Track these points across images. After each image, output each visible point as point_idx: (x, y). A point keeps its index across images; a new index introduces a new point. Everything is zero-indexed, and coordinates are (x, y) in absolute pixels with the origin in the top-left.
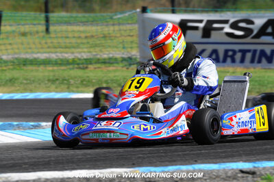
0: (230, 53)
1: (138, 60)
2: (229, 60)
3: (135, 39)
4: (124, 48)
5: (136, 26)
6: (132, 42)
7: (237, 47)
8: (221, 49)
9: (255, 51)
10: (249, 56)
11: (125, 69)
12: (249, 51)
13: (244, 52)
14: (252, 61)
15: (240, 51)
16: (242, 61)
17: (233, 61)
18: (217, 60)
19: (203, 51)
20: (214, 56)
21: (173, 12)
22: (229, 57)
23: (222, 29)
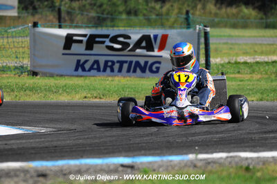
0: (110, 64)
1: (29, 68)
2: (108, 69)
3: (27, 50)
4: (17, 57)
5: (28, 39)
6: (24, 53)
7: (115, 59)
8: (102, 60)
9: (131, 62)
10: (125, 66)
11: (17, 76)
12: (126, 62)
13: (121, 63)
14: (128, 71)
15: (118, 62)
16: (120, 70)
17: (112, 70)
18: (98, 69)
19: (86, 61)
20: (95, 67)
21: (60, 27)
22: (108, 67)
23: (103, 42)
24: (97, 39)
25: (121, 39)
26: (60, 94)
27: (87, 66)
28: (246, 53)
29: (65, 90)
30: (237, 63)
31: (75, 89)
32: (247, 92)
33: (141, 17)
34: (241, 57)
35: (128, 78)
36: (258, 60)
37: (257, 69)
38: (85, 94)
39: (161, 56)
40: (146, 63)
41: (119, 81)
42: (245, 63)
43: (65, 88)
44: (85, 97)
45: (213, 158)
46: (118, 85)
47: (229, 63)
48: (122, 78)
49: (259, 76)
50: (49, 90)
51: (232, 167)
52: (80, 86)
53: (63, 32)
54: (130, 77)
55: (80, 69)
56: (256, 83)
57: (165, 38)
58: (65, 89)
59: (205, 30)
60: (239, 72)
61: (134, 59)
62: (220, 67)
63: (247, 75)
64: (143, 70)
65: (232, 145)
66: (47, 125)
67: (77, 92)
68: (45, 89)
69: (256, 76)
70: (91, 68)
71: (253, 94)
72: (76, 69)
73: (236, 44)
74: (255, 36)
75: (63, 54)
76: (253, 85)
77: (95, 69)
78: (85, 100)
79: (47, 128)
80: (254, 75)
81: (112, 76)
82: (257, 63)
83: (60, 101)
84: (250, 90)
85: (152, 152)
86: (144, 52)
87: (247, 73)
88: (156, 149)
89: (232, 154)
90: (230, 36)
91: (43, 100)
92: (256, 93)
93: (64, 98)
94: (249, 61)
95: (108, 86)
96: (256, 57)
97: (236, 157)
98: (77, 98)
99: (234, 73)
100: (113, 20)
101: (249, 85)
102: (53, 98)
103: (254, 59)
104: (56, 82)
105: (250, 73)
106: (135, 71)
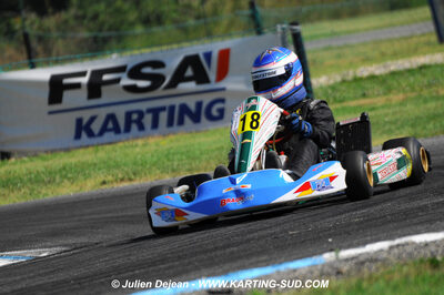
0: (135, 117)
2: (134, 127)
7: (143, 106)
8: (120, 112)
9: (172, 108)
10: (163, 116)
12: (163, 109)
13: (155, 112)
14: (170, 123)
15: (149, 111)
16: (155, 125)
17: (141, 128)
18: (117, 130)
19: (93, 119)
20: (110, 125)
21: (33, 66)
22: (134, 123)
23: (118, 81)
24: (106, 77)
25: (147, 70)
26: (59, 184)
27: (96, 127)
28: (367, 60)
29: (65, 177)
30: (357, 80)
31: (83, 171)
32: (387, 127)
33: (169, 27)
34: (361, 68)
35: (172, 137)
36: (393, 68)
37: (395, 84)
38: (101, 178)
39: (223, 89)
40: (199, 105)
41: (157, 145)
42: (372, 78)
43: (64, 173)
44: (104, 183)
45: (368, 253)
46: (156, 151)
47: (344, 81)
48: (161, 139)
49: (401, 96)
50: (37, 180)
51: (405, 264)
52: (90, 165)
53: (43, 74)
54: (174, 133)
55: (84, 135)
56: (397, 109)
57: (225, 55)
58: (66, 173)
59: (292, 30)
60: (364, 95)
61: (177, 102)
62: (330, 91)
63: (379, 98)
64: (196, 118)
65: (391, 226)
66: (49, 244)
67: (87, 177)
68: (30, 180)
69: (396, 98)
70: (104, 130)
71: (398, 129)
72: (78, 136)
73: (347, 46)
74: (376, 28)
75: (51, 113)
76: (394, 113)
77: (110, 130)
78: (104, 187)
79: (50, 247)
80: (391, 96)
81: (143, 137)
82: (393, 74)
83: (60, 196)
84: (390, 123)
85: (254, 260)
86: (191, 86)
87: (378, 95)
88: (259, 254)
89: (397, 241)
90: (333, 34)
91: (31, 200)
92: (402, 126)
93: (67, 191)
94: (377, 72)
95: (139, 157)
96: (389, 62)
97: (407, 244)
98: (89, 186)
99: (355, 98)
100: (120, 39)
101: (386, 115)
102: (48, 194)
103: (385, 67)
104: (46, 163)
105: (385, 94)
106: (181, 122)
